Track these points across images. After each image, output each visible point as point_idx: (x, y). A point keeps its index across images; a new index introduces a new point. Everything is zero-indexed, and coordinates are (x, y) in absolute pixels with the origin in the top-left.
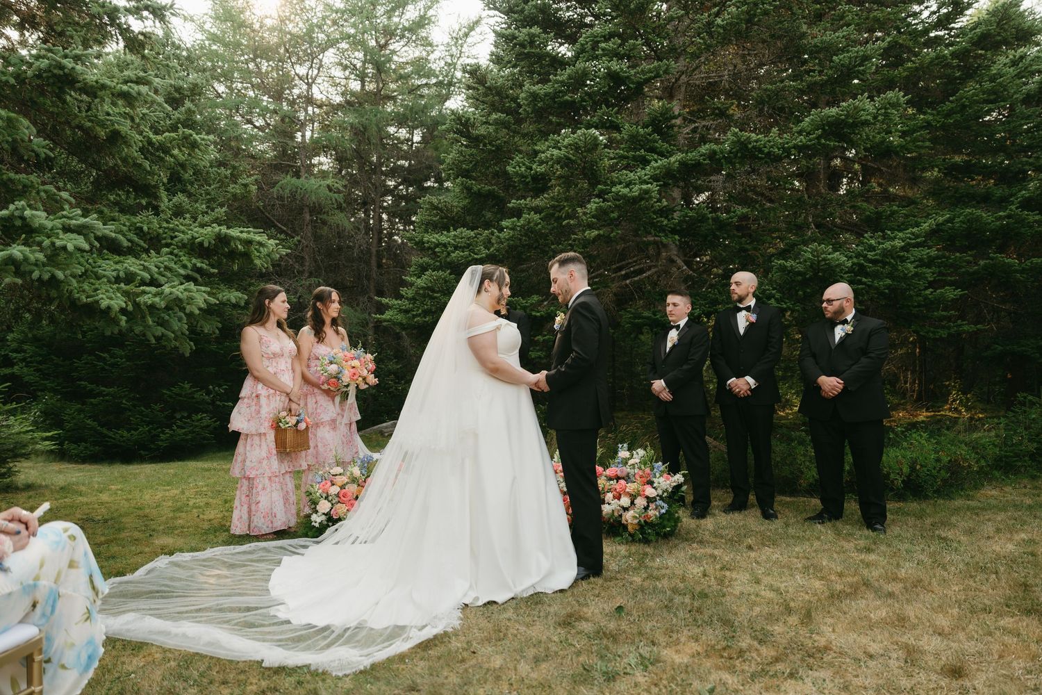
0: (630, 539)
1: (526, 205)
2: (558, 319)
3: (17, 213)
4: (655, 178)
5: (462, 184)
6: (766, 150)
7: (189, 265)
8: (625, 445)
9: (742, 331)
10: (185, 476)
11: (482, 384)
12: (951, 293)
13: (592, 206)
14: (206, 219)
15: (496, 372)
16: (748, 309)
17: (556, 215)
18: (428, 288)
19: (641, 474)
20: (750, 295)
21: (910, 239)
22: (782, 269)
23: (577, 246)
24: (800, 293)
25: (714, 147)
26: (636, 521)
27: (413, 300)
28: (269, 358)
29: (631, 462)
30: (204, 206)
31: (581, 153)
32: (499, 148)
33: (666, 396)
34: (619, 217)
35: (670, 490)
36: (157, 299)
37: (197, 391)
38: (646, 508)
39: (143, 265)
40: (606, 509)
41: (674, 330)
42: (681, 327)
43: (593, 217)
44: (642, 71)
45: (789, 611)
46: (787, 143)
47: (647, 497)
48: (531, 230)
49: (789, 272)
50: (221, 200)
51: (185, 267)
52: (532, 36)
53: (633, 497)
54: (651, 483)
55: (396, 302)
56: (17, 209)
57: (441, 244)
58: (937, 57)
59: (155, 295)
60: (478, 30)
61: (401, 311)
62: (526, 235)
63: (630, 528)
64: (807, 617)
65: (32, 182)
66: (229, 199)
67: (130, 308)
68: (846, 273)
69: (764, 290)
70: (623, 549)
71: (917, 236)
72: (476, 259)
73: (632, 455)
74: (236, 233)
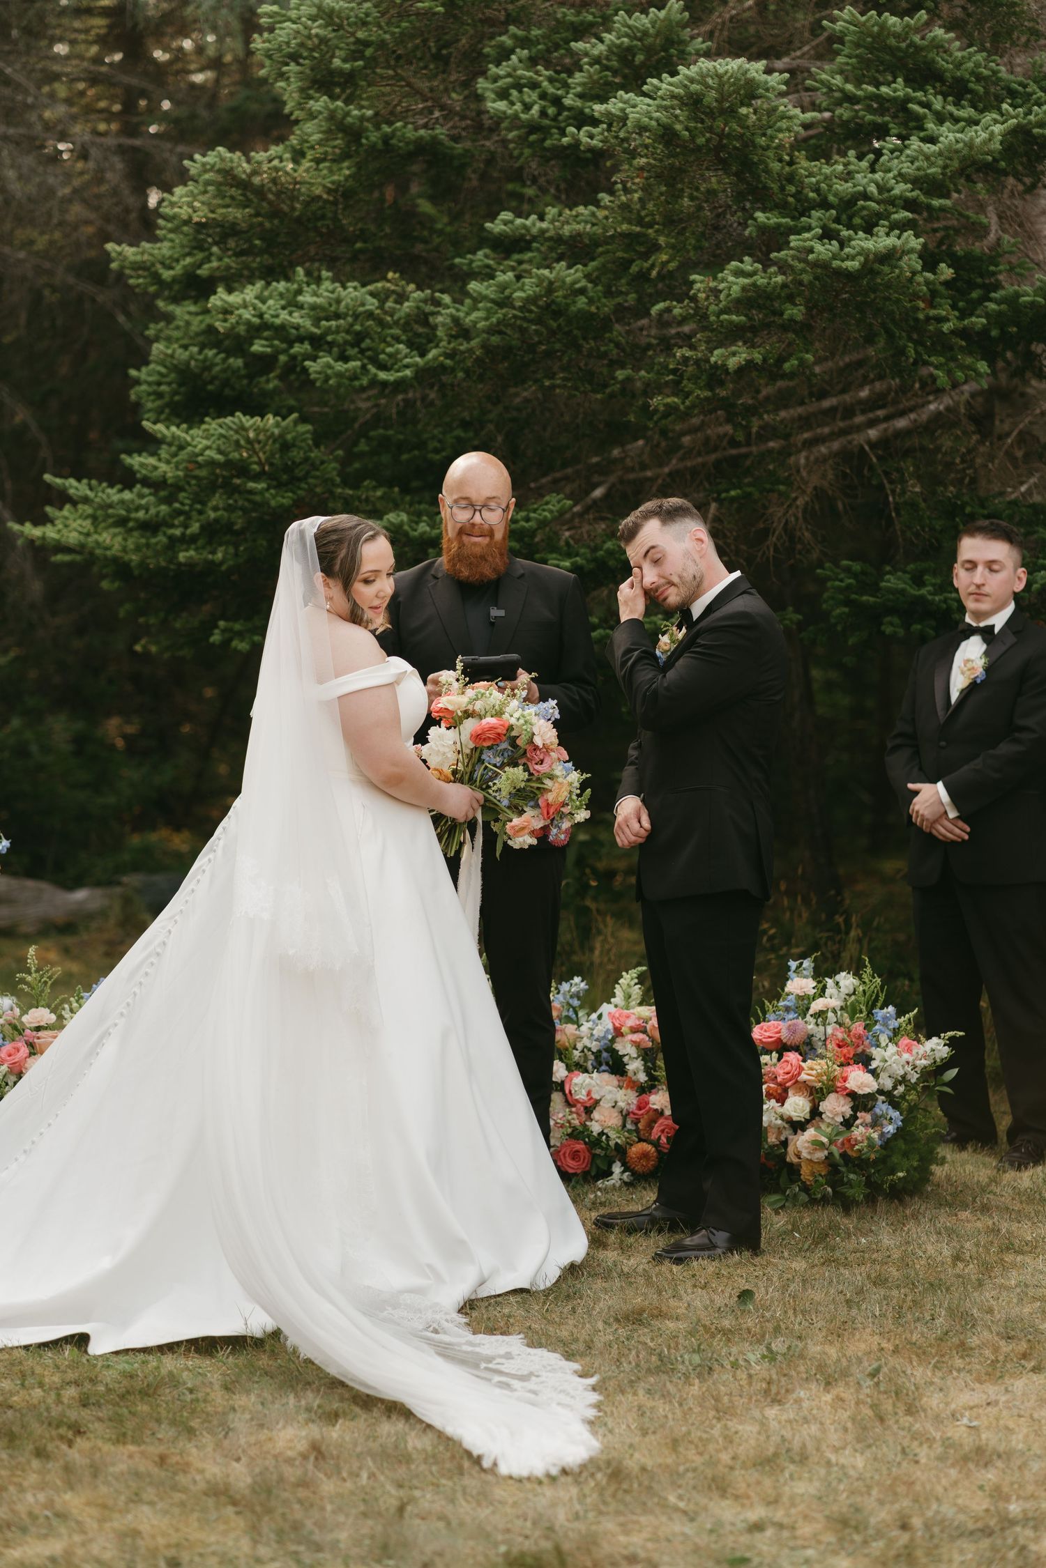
0: (803, 1197)
1: (543, 231)
5: (332, 116)
8: (807, 963)
13: (734, 279)
17: (634, 269)
19: (840, 1035)
23: (694, 379)
26: (821, 1155)
29: (817, 1005)
33: (951, 827)
35: (914, 1077)
38: (848, 1123)
41: (975, 639)
42: (995, 631)
47: (852, 1095)
48: (558, 310)
53: (816, 1094)
54: (864, 1060)
55: (114, 494)
57: (265, 326)
62: (539, 321)
63: (805, 1172)
72: (384, 384)
73: (824, 988)
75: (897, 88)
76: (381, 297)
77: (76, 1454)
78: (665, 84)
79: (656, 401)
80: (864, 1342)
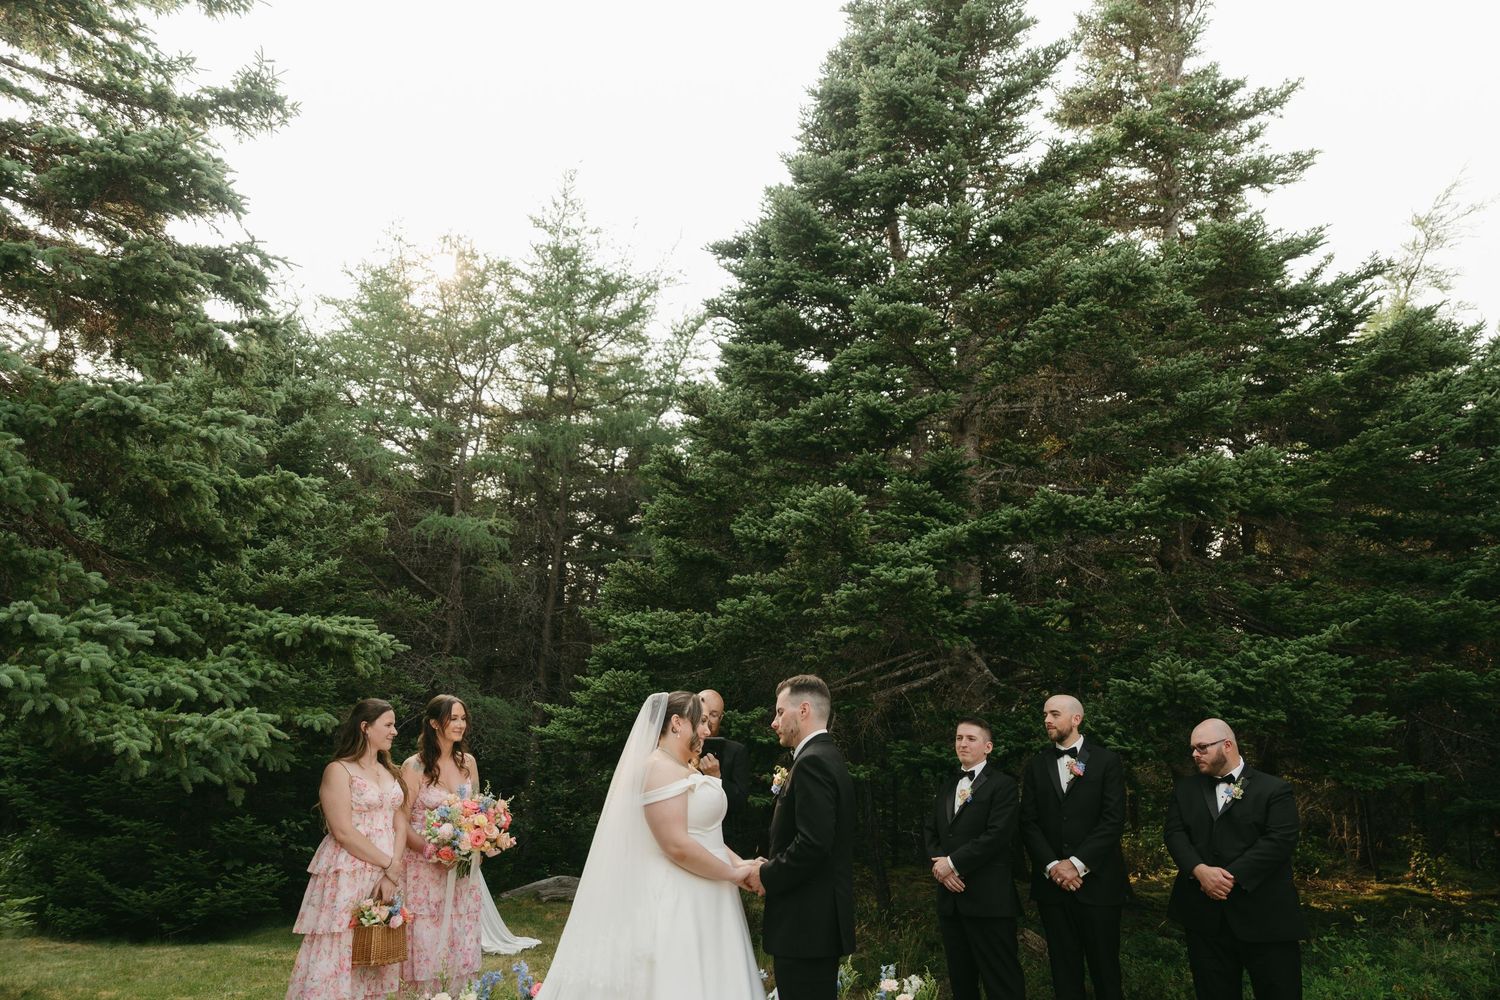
1: (753, 582)
2: (777, 777)
3: (18, 618)
4: (935, 553)
5: (667, 546)
6: (1090, 519)
7: (259, 672)
8: (892, 967)
9: (1064, 787)
10: (220, 974)
11: (664, 879)
12: (1381, 721)
13: (843, 592)
14: (310, 574)
15: (684, 859)
16: (1072, 753)
17: (795, 599)
18: (609, 694)
20: (1075, 730)
21: (1307, 652)
22: (1124, 690)
23: (824, 646)
24: (1152, 728)
25: (1017, 511)
27: (588, 708)
28: (360, 812)
30: (310, 556)
31: (830, 518)
32: (721, 498)
33: (955, 883)
34: (880, 610)
36: (199, 736)
37: (262, 829)
39: (191, 676)
41: (966, 779)
42: (977, 774)
43: (846, 607)
44: (911, 406)
46: (1119, 510)
48: (759, 618)
49: (1134, 696)
50: (336, 546)
51: (252, 675)
52: (770, 355)
55: (563, 711)
56: (20, 611)
57: (632, 630)
58: (1325, 384)
59: (198, 729)
61: (569, 724)
62: (751, 623)
65: (52, 560)
66: (347, 546)
67: (159, 748)
68: (1216, 700)
69: (1099, 722)
71: (1317, 649)
72: (680, 653)
73: (902, 985)
74: (333, 625)
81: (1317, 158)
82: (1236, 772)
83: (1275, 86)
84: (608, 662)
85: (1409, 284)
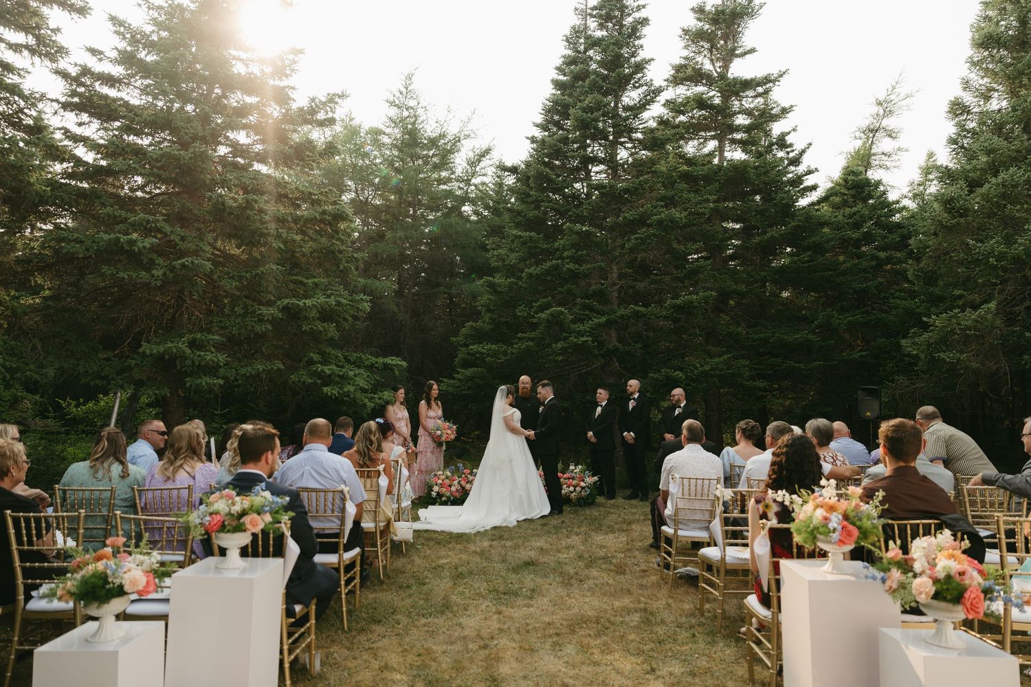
0: (573, 505)
1: (526, 337)
5: (490, 317)
6: (648, 316)
8: (574, 464)
9: (630, 410)
11: (511, 437)
13: (559, 345)
15: (513, 430)
16: (634, 399)
17: (542, 343)
18: (472, 377)
19: (579, 477)
20: (636, 392)
25: (623, 313)
26: (576, 498)
27: (461, 380)
29: (575, 471)
33: (593, 440)
35: (592, 484)
38: (581, 492)
40: (563, 492)
41: (600, 407)
42: (603, 406)
45: (624, 522)
46: (658, 314)
47: (581, 487)
48: (529, 351)
49: (656, 380)
52: (531, 238)
53: (575, 487)
54: (583, 481)
55: (451, 381)
57: (478, 352)
60: (487, 157)
62: (526, 352)
63: (573, 500)
64: (630, 523)
70: (569, 509)
71: (718, 364)
72: (500, 363)
73: (576, 468)
74: (388, 360)
75: (588, 312)
76: (499, 347)
77: (451, 546)
78: (548, 312)
79: (546, 365)
80: (584, 529)
81: (794, 108)
82: (682, 405)
83: (774, 72)
84: (466, 364)
85: (874, 136)
